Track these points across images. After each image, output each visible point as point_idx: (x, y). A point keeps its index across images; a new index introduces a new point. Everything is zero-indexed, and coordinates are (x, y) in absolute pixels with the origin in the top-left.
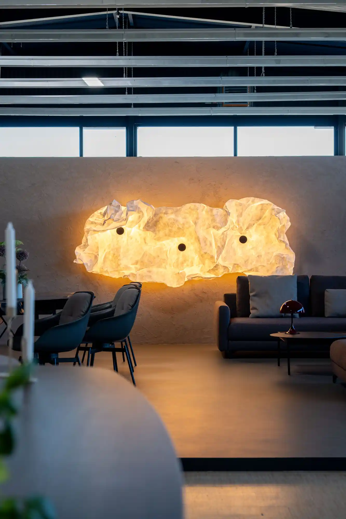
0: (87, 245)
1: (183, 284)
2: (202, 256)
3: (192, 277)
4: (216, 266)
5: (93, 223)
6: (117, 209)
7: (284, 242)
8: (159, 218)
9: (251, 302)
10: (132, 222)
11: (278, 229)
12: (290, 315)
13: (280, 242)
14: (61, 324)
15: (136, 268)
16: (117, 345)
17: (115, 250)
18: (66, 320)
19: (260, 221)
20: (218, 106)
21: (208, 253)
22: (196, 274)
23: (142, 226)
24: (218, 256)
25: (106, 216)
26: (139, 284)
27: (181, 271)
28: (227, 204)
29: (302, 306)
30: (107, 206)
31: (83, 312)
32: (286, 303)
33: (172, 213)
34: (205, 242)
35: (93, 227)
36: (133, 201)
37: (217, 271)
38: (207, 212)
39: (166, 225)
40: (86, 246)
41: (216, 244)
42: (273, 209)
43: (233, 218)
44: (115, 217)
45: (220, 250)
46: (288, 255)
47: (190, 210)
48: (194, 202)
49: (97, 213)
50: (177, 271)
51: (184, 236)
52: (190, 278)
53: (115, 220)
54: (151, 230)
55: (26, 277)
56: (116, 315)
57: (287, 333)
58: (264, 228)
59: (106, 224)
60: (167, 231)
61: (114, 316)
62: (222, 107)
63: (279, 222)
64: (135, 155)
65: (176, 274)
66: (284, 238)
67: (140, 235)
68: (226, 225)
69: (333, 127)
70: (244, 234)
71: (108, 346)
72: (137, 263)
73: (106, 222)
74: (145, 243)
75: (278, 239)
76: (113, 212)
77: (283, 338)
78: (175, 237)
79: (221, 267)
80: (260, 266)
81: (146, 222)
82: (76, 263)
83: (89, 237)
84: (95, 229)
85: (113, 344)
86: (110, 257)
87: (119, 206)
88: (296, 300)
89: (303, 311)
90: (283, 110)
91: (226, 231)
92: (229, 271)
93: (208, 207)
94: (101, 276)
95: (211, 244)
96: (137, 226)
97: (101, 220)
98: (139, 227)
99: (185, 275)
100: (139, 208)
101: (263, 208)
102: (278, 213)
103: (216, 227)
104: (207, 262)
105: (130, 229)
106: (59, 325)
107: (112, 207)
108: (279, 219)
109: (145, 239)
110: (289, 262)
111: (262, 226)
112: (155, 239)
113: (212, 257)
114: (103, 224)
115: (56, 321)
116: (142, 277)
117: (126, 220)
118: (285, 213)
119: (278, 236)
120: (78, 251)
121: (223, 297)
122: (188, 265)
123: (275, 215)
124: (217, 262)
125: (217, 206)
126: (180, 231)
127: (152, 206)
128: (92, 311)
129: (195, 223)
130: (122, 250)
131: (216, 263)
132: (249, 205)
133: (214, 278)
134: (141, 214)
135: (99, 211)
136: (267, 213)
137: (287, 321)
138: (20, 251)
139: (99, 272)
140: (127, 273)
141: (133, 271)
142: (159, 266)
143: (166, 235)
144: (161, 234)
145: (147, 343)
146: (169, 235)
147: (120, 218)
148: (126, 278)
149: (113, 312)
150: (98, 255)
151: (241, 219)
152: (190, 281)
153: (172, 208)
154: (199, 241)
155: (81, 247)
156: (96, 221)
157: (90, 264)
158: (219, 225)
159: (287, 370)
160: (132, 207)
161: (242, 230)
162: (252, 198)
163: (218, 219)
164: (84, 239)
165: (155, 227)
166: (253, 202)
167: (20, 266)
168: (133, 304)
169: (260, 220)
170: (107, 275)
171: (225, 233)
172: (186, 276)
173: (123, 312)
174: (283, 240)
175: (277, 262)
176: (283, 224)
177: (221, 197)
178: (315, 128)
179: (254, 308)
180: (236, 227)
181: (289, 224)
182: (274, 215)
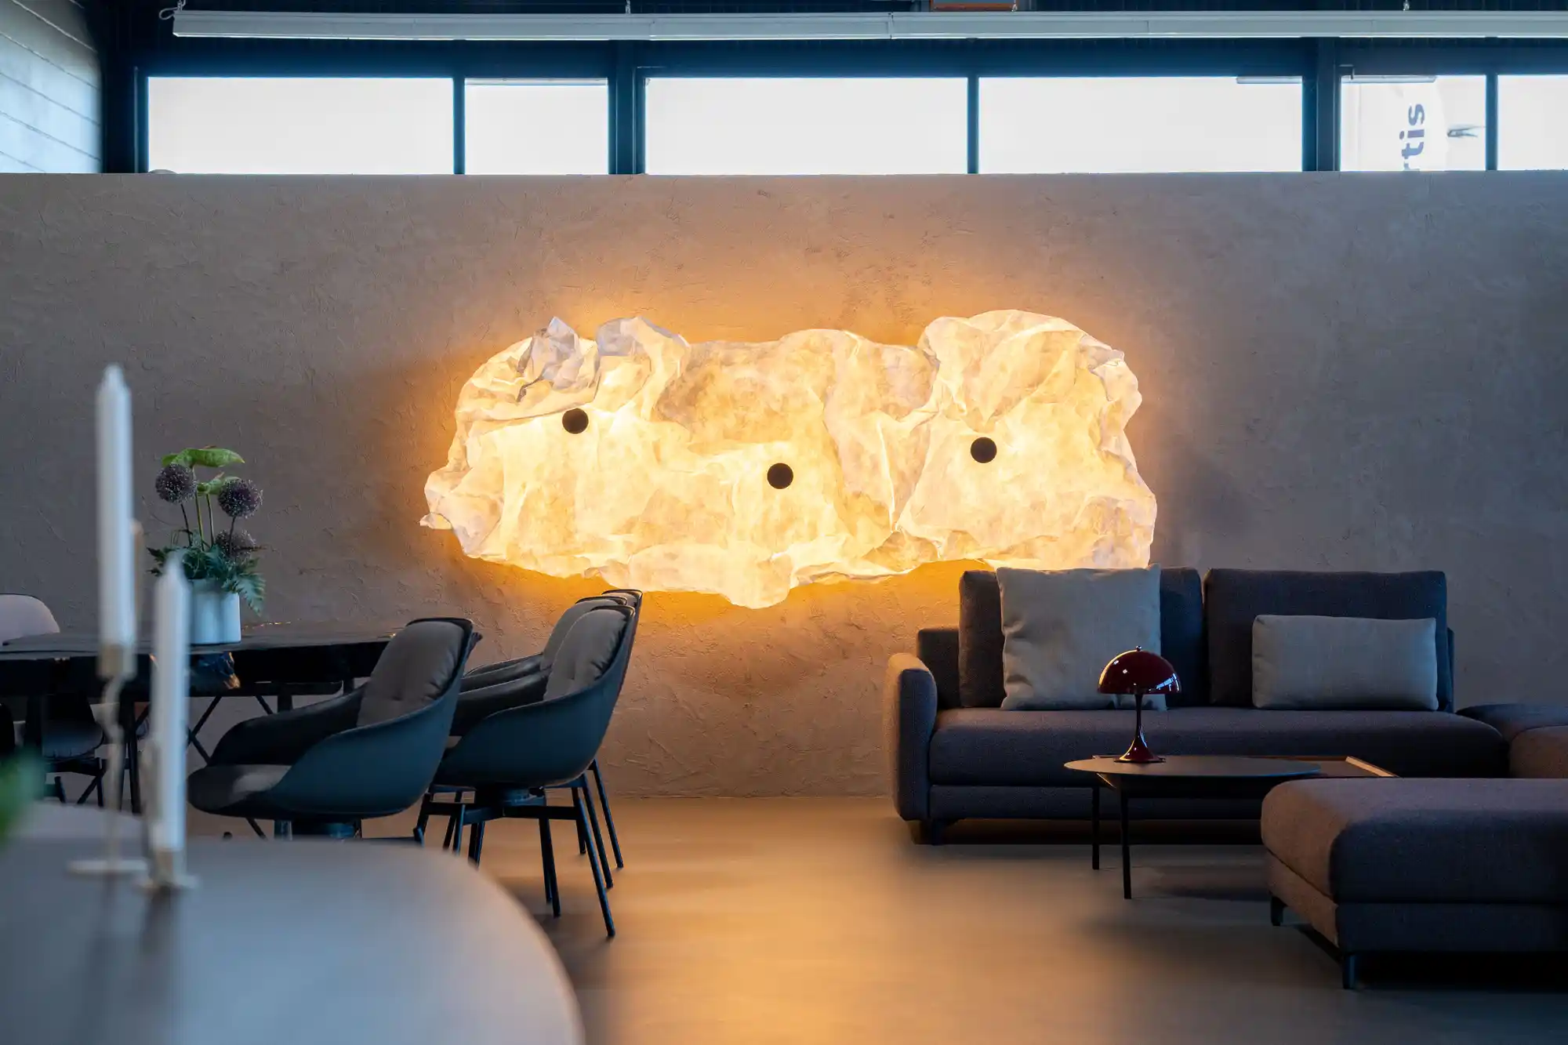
0: (464, 470)
1: (784, 598)
2: (846, 505)
3: (815, 576)
4: (894, 540)
5: (485, 395)
6: (564, 348)
7: (1118, 458)
8: (705, 379)
9: (1007, 659)
10: (616, 391)
11: (1100, 412)
12: (1131, 698)
13: (1107, 456)
14: (363, 725)
15: (628, 545)
16: (558, 796)
17: (558, 485)
18: (380, 711)
19: (1040, 390)
20: (916, 7)
21: (867, 496)
22: (827, 565)
23: (649, 403)
24: (900, 504)
25: (526, 372)
26: (633, 594)
27: (780, 555)
28: (930, 331)
29: (1173, 670)
30: (530, 339)
31: (434, 684)
32: (1118, 659)
33: (747, 362)
34: (857, 458)
35: (484, 408)
36: (619, 320)
37: (895, 555)
38: (862, 358)
39: (727, 401)
40: (461, 470)
41: (893, 466)
42: (1083, 350)
43: (949, 379)
44: (558, 375)
45: (906, 482)
46: (1131, 500)
47: (806, 352)
48: (820, 325)
49: (498, 362)
50: (764, 554)
51: (787, 439)
52: (806, 578)
53: (556, 383)
54: (679, 418)
55: (252, 573)
56: (549, 696)
57: (1122, 758)
58: (1054, 411)
59: (526, 400)
60: (730, 422)
61: (545, 700)
62: (930, 11)
63: (1104, 391)
64: (640, 169)
65: (759, 565)
66: (1119, 446)
67: (641, 435)
68: (926, 400)
69: (1300, 79)
70: (986, 432)
71: (523, 798)
72: (629, 526)
73: (528, 390)
74: (659, 460)
75: (1099, 449)
76: (552, 357)
77: (1111, 776)
78: (757, 442)
79: (908, 542)
80: (1038, 537)
81: (661, 389)
82: (426, 527)
83: (472, 443)
84: (493, 415)
85: (541, 793)
86: (542, 507)
87: (573, 337)
88: (1157, 652)
89: (1174, 686)
90: (1132, 21)
91: (927, 420)
92: (935, 554)
93: (868, 342)
94: (513, 569)
95: (876, 467)
96: (631, 404)
97: (512, 386)
98: (639, 406)
99: (791, 569)
100: (638, 344)
101: (1048, 346)
102: (1102, 361)
103: (892, 408)
104: (863, 523)
105: (608, 414)
106: (355, 726)
107: (548, 342)
108: (1102, 379)
109: (656, 448)
110: (1136, 525)
111: (1049, 406)
112: (690, 448)
113: (880, 509)
114: (516, 398)
115: (347, 715)
116: (647, 574)
117: (595, 383)
118: (1123, 364)
119: (1099, 439)
120: (435, 488)
121: (913, 641)
122: (798, 536)
123: (1091, 369)
124: (897, 525)
125: (897, 339)
126: (775, 422)
127: (680, 338)
128: (468, 685)
129: (825, 397)
130: (580, 486)
131: (893, 528)
132: (1003, 336)
133: (887, 578)
134: (644, 366)
135: (505, 355)
136: (1064, 363)
137: (1121, 721)
138: (233, 484)
139: (504, 557)
140: (597, 560)
141: (618, 554)
142: (705, 538)
143: (726, 436)
144: (711, 430)
145: (666, 794)
146: (735, 437)
147: (575, 378)
148: (593, 576)
149: (541, 686)
150: (502, 500)
151: (977, 383)
152: (809, 589)
153: (746, 344)
154: (836, 453)
155: (446, 475)
156: (494, 389)
157: (474, 531)
158: (904, 403)
159: (1120, 884)
160: (614, 340)
161: (981, 418)
162: (1013, 314)
163: (900, 381)
164: (455, 448)
165: (692, 409)
166: (1017, 325)
167: (233, 533)
168: (604, 661)
169: (1040, 386)
170: (531, 567)
171: (925, 426)
172: (793, 574)
173: (572, 688)
174: (1116, 453)
175: (1097, 523)
176: (1117, 399)
177: (911, 310)
178: (1239, 83)
179: (1017, 679)
180: (962, 411)
181: (1138, 399)
182: (1085, 368)
